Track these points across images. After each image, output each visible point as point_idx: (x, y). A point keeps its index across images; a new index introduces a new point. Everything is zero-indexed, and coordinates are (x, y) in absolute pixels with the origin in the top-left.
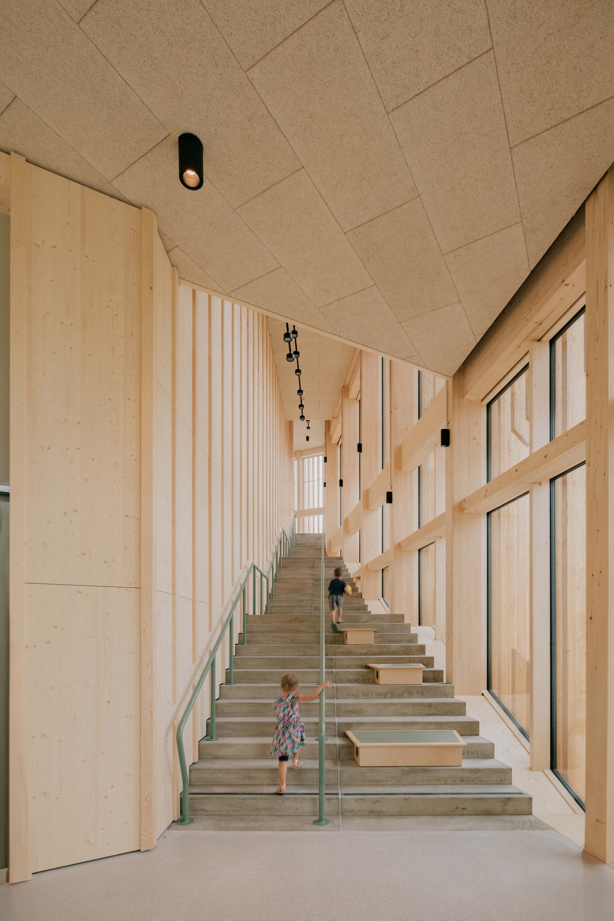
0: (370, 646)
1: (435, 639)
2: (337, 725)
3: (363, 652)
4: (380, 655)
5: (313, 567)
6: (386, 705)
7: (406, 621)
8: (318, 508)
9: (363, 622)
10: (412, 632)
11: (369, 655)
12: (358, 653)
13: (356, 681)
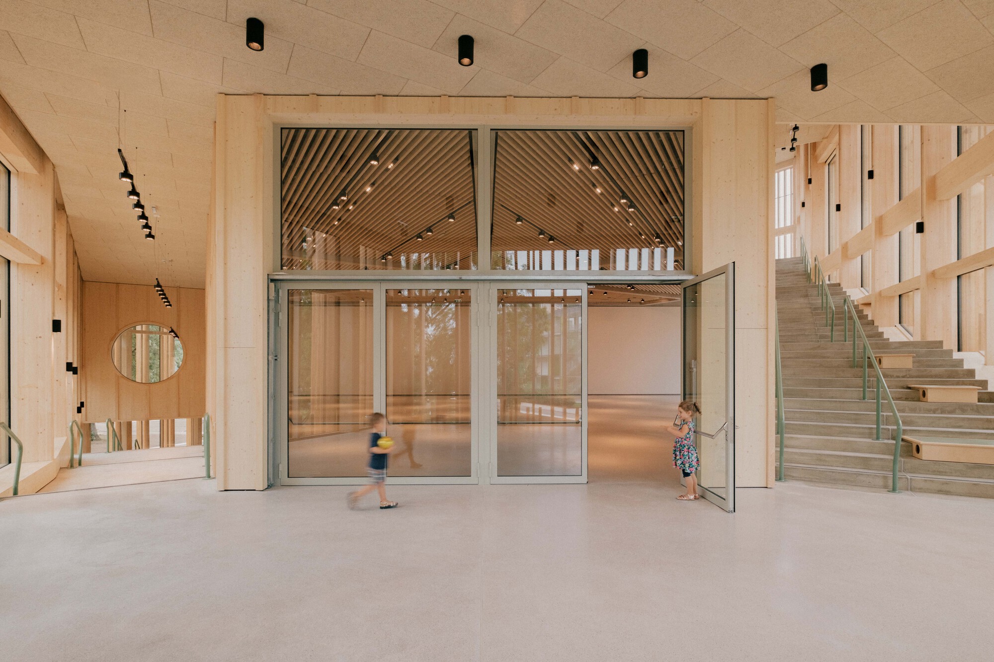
0: (909, 370)
1: (985, 365)
2: (890, 431)
3: (901, 375)
4: (920, 378)
5: (806, 296)
6: (940, 418)
7: (945, 347)
8: (785, 227)
9: (893, 349)
10: (954, 358)
11: (908, 378)
12: (895, 376)
13: (899, 399)
